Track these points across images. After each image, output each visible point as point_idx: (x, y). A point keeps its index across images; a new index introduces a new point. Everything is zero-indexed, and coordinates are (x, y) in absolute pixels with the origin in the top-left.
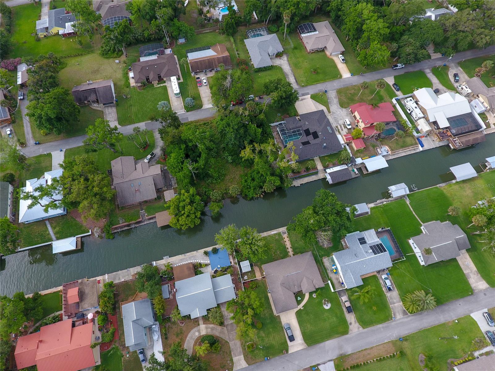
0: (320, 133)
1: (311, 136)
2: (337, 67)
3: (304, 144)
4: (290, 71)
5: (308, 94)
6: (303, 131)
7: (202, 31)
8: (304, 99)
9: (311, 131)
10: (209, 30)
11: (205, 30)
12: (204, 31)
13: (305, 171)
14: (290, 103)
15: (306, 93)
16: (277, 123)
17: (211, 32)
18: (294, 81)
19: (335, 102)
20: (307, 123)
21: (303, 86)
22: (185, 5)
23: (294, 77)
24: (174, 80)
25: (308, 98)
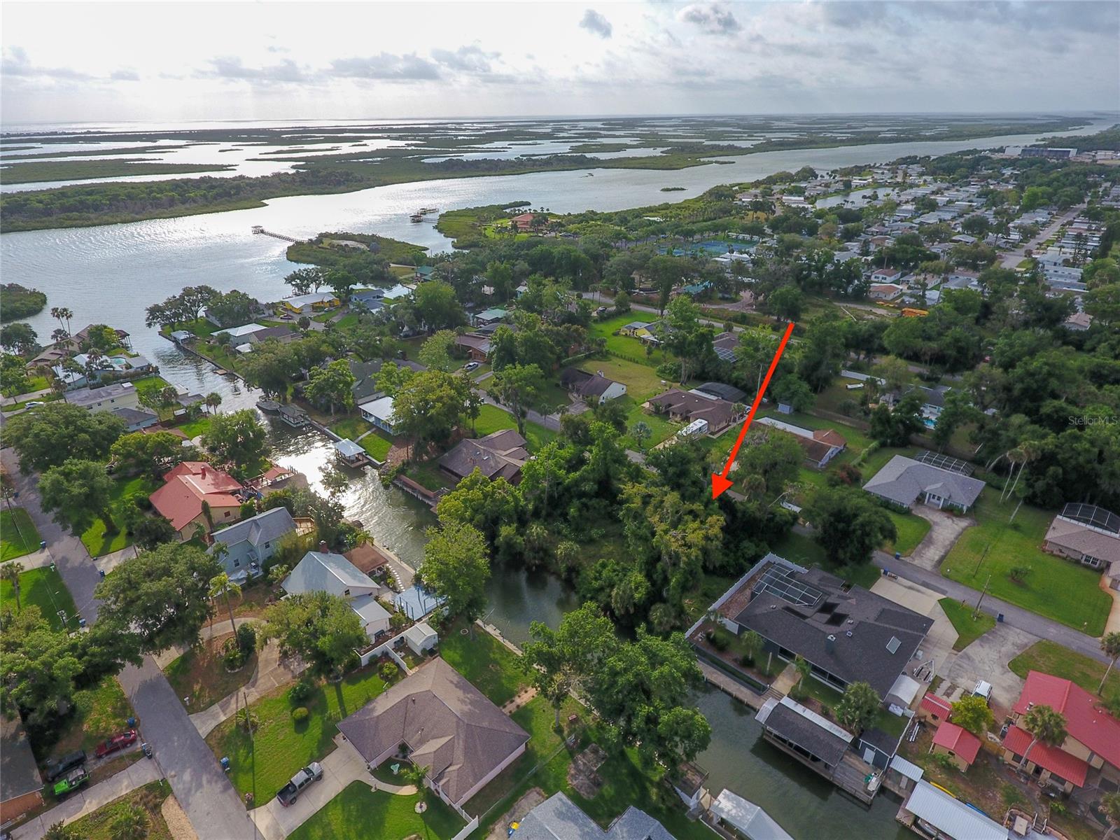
0: (851, 623)
1: (829, 616)
2: (1108, 615)
4: (947, 543)
5: (943, 592)
6: (823, 602)
7: (836, 417)
8: (919, 591)
9: (839, 611)
10: (852, 422)
11: (844, 420)
12: (839, 419)
13: (735, 660)
15: (939, 588)
16: (791, 565)
17: (851, 427)
18: (937, 558)
19: (1003, 649)
20: (852, 601)
21: (947, 577)
22: (849, 387)
23: (942, 554)
24: (697, 424)
25: (930, 596)
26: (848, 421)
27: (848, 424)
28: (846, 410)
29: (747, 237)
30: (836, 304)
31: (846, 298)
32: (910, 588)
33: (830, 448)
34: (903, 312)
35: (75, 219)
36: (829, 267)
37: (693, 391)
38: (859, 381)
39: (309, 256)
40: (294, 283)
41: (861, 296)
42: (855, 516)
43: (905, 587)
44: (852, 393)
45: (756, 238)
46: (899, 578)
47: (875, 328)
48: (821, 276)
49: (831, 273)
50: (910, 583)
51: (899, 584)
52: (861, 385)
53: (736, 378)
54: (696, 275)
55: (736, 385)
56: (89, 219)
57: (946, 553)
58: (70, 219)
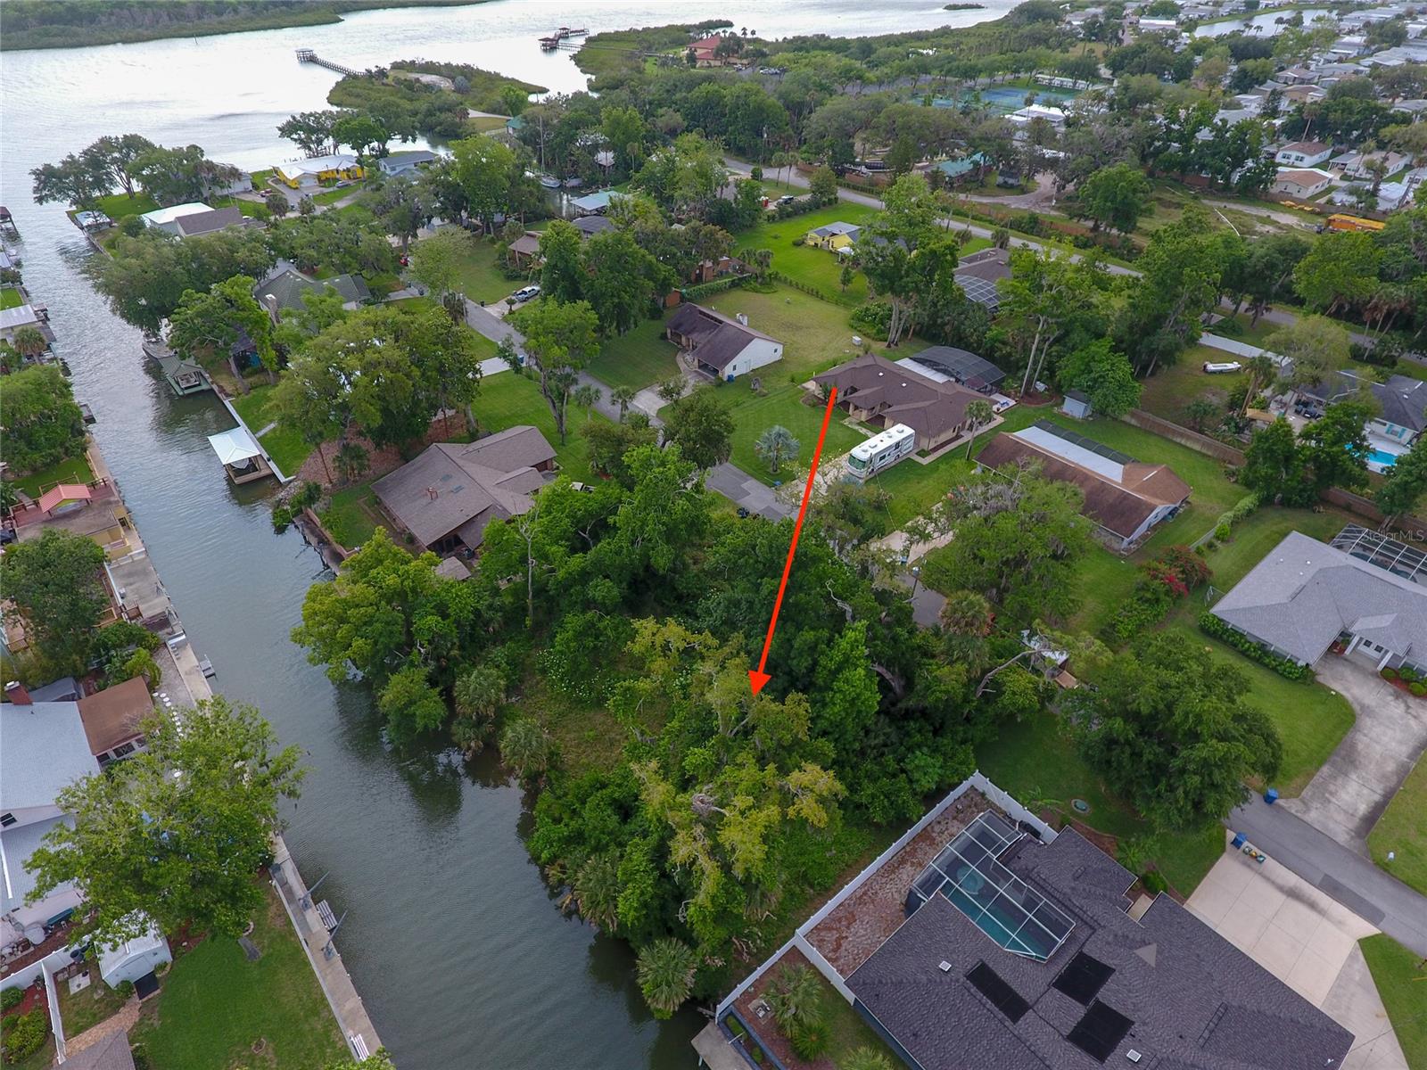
0: (1134, 1055)
1: (1079, 1011)
3: (983, 978)
4: (1390, 767)
5: (1373, 915)
6: (1072, 951)
7: (1174, 432)
8: (1313, 906)
9: (1108, 994)
10: (1203, 445)
11: (1189, 438)
12: (1182, 435)
14: (1162, 787)
15: (1362, 900)
16: (1019, 811)
17: (1204, 455)
18: (1363, 809)
20: (1148, 954)
21: (1384, 868)
22: (1211, 367)
23: (1377, 798)
24: (898, 433)
25: (1340, 924)
26: (1197, 441)
27: (1197, 447)
28: (1198, 420)
29: (1068, 82)
30: (1205, 201)
31: (1226, 192)
32: (1293, 894)
33: (1152, 508)
34: (1330, 222)
35: (55, 35)
36: (1205, 135)
37: (906, 363)
38: (1231, 357)
39: (358, 96)
40: (295, 136)
41: (1256, 189)
42: (1194, 737)
43: (1281, 889)
44: (1212, 379)
45: (1082, 84)
46: (1270, 862)
47: (1280, 252)
48: (1186, 150)
49: (1206, 144)
50: (1292, 879)
51: (1268, 879)
52: (1234, 365)
53: (994, 340)
54: (961, 142)
55: (989, 355)
56: (76, 34)
57: (1388, 796)
58: (47, 34)
